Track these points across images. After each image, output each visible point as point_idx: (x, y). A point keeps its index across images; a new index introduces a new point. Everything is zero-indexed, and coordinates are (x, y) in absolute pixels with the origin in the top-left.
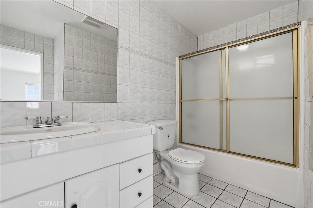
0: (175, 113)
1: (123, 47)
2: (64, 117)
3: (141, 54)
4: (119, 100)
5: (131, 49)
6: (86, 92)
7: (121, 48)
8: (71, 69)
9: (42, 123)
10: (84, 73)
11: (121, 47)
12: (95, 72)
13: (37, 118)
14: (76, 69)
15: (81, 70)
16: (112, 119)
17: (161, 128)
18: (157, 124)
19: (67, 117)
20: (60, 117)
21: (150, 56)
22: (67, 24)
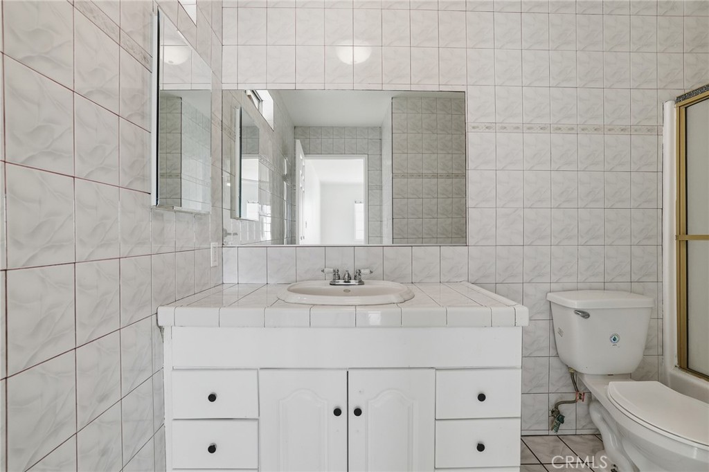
0: (659, 273)
1: (478, 127)
2: (367, 271)
3: (529, 128)
4: (471, 241)
5: (500, 125)
6: (430, 217)
7: (473, 130)
8: (403, 176)
9: (339, 279)
10: (426, 180)
11: (474, 128)
12: (448, 176)
13: (334, 271)
14: (412, 176)
15: (420, 176)
16: (456, 280)
17: (585, 315)
18: (573, 301)
19: (371, 272)
20: (362, 271)
21: (556, 126)
22: (395, 98)
